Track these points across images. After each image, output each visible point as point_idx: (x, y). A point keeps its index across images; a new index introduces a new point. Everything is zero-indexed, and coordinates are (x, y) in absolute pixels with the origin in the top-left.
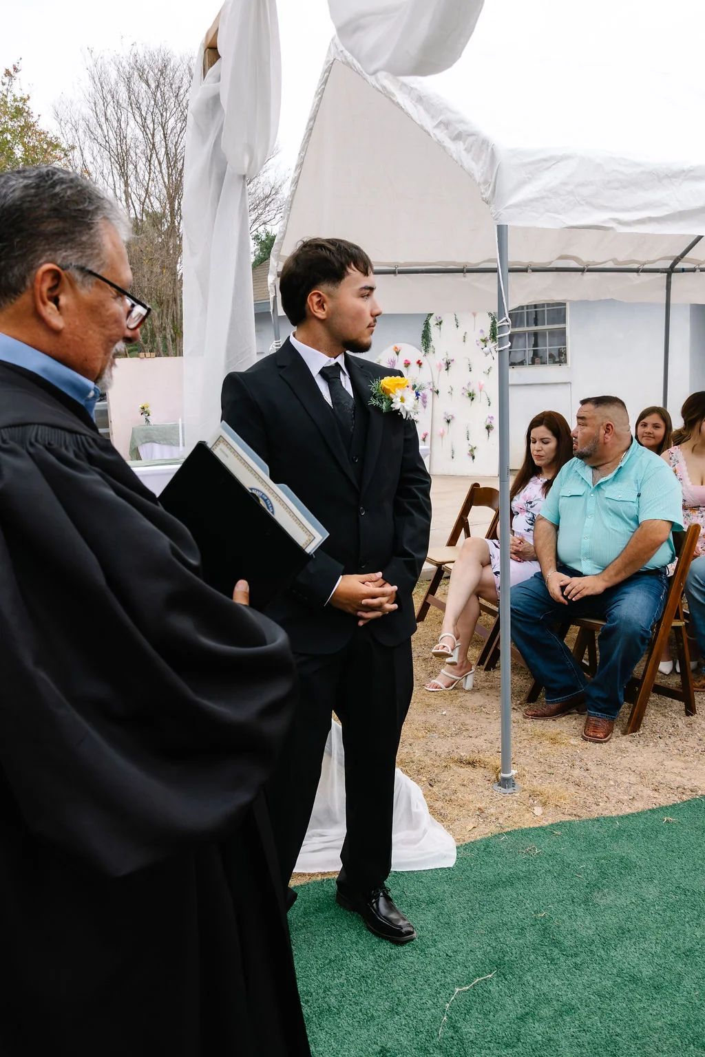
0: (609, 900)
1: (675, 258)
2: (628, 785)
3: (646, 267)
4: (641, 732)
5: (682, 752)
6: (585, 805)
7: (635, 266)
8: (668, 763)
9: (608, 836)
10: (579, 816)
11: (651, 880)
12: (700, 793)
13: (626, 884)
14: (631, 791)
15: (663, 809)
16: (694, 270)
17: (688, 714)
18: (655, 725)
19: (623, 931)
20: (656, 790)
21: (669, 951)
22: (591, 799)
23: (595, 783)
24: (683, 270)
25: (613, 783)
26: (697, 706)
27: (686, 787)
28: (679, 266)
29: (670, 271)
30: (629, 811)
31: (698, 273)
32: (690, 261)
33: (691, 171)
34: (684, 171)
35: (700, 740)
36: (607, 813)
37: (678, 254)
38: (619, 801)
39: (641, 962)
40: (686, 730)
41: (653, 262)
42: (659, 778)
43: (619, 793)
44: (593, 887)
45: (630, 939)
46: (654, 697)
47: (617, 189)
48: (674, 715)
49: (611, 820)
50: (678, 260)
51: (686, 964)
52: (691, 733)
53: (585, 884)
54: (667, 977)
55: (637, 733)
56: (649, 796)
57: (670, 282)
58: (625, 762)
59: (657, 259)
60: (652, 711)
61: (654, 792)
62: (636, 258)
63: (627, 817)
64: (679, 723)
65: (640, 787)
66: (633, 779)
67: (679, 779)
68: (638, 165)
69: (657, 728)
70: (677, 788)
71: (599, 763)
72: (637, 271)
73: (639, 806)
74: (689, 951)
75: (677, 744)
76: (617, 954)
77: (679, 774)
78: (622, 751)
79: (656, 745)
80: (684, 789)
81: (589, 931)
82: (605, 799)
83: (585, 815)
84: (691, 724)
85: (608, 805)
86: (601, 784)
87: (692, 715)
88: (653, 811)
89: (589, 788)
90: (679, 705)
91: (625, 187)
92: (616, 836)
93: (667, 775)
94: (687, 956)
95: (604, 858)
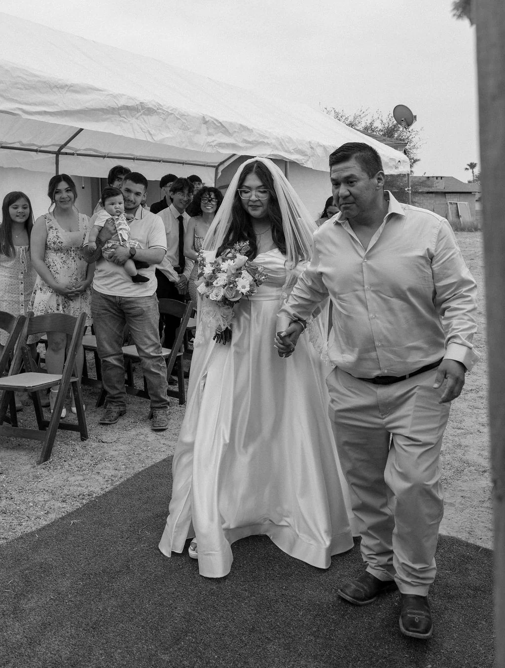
0: (32, 604)
1: (60, 146)
2: (43, 503)
3: (42, 149)
4: (51, 460)
5: (80, 469)
6: (12, 528)
7: (35, 148)
8: (72, 479)
9: (30, 549)
10: (6, 539)
11: (64, 575)
12: (94, 495)
13: (45, 584)
14: (46, 507)
15: (70, 515)
16: (73, 154)
17: (83, 440)
18: (60, 452)
19: (45, 625)
20: (64, 501)
21: (81, 629)
22: (15, 522)
23: (18, 508)
24: (66, 154)
25: (32, 505)
26: (89, 432)
27: (85, 494)
28: (63, 151)
29: (58, 153)
30: (45, 523)
31: (75, 156)
32: (70, 148)
33: (71, 86)
34: (67, 85)
35: (92, 457)
36: (29, 530)
37: (63, 143)
38: (39, 517)
39: (60, 647)
40: (83, 451)
41: (47, 146)
42: (65, 491)
43: (37, 511)
44: (19, 596)
45: (51, 630)
46: (59, 432)
47: (21, 89)
48: (73, 443)
49: (32, 534)
50: (62, 147)
51: (94, 636)
52: (85, 453)
53: (13, 596)
54: (81, 652)
55: (48, 462)
56: (59, 507)
57: (58, 160)
58: (40, 486)
59: (49, 145)
60: (58, 443)
61: (63, 503)
62: (35, 143)
63: (44, 528)
64: (77, 447)
65: (53, 502)
66: (47, 497)
67: (79, 489)
68: (35, 76)
69: (62, 455)
70: (79, 496)
71: (21, 491)
72: (36, 151)
73: (53, 517)
74: (95, 624)
75: (77, 463)
76: (41, 649)
77: (80, 485)
78: (38, 478)
79: (62, 467)
80: (84, 495)
81: (18, 636)
82: (27, 518)
83: (11, 536)
84: (85, 446)
85: (29, 523)
86: (23, 507)
87: (86, 440)
88: (63, 518)
89: (14, 513)
90: (76, 434)
91: (26, 89)
92: (35, 548)
93: (71, 488)
94: (94, 628)
95: (28, 569)
